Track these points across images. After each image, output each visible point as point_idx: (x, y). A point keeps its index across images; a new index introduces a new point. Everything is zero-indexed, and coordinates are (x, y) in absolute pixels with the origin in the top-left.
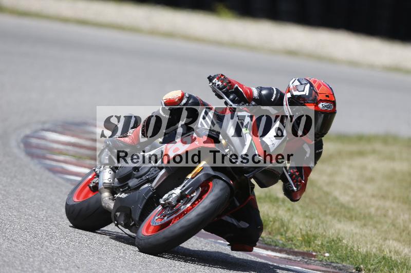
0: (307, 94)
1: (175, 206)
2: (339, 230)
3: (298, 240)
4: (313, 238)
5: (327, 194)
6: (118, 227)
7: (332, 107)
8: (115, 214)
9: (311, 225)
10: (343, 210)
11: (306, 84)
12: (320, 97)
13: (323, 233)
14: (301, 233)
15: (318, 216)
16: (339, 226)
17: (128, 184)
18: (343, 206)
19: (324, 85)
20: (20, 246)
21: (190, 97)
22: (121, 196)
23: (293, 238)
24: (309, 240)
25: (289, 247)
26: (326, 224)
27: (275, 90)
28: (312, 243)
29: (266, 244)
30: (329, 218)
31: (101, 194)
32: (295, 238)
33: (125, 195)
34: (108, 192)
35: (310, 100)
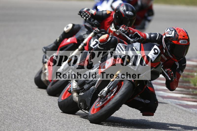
0: (173, 36)
1: (105, 97)
6: (82, 110)
7: (187, 42)
8: (79, 104)
11: (172, 31)
12: (180, 37)
17: (84, 87)
19: (182, 30)
21: (112, 37)
22: (81, 94)
27: (158, 34)
31: (72, 94)
33: (83, 94)
34: (76, 93)
35: (175, 39)
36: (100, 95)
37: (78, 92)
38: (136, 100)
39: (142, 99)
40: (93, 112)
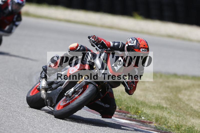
0: (135, 45)
1: (71, 96)
2: (193, 123)
3: (173, 127)
4: (180, 127)
5: (187, 105)
6: (48, 107)
7: (147, 51)
8: (46, 101)
9: (180, 120)
10: (195, 113)
11: (135, 40)
12: (141, 46)
13: (185, 124)
14: (175, 124)
15: (183, 116)
16: (193, 121)
17: (52, 86)
18: (195, 111)
19: (143, 40)
20: (38, 130)
21: (81, 46)
22: (49, 92)
23: (171, 126)
24: (179, 127)
25: (169, 131)
26: (187, 120)
27: (121, 43)
28: (180, 129)
29: (158, 129)
30: (188, 117)
31: (41, 91)
32: (172, 127)
33: (51, 92)
34: (44, 90)
35: (137, 48)
36: (66, 94)
37: (46, 90)
38: (97, 103)
39: (103, 103)
40: (58, 108)
